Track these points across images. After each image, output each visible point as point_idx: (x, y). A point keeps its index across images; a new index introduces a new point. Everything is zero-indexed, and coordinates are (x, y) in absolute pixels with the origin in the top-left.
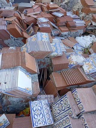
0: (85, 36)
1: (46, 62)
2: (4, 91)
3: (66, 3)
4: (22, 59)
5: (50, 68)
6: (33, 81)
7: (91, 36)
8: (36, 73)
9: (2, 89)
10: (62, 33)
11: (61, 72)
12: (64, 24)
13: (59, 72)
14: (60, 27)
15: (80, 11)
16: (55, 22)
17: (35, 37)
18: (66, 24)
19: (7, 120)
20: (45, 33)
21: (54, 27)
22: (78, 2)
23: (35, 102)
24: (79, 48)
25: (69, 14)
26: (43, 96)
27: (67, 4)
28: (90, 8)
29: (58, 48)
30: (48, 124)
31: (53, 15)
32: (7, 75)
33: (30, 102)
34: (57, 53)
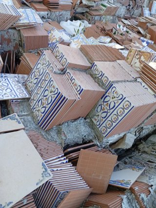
1: (12, 38)
5: (21, 50)
13: (35, 52)
14: (33, 4)
30: (20, 97)
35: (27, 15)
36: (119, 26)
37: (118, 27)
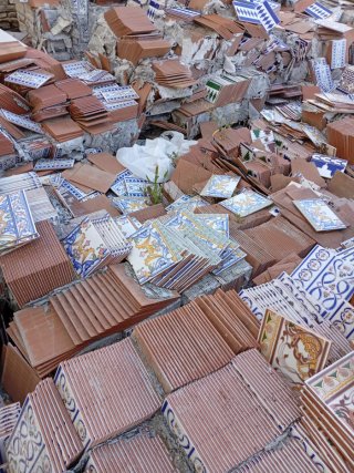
0: (147, 140)
3: (63, 32)
7: (170, 137)
10: (59, 146)
11: (49, 303)
12: (61, 111)
14: (48, 124)
15: (113, 55)
16: (26, 108)
18: (67, 108)
21: (23, 129)
22: (98, 25)
24: (135, 188)
25: (75, 70)
27: (69, 34)
28: (139, 42)
29: (21, 213)
31: (11, 85)
34: (16, 232)
36: (257, 133)
37: (253, 137)
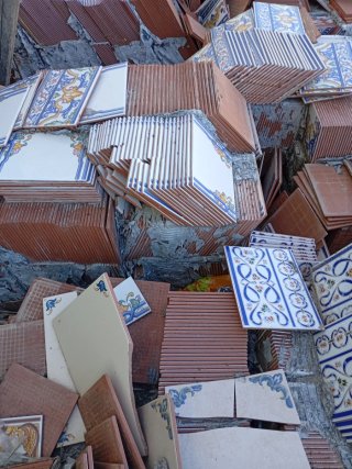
1: (287, 120)
2: (144, 188)
4: (201, 87)
5: (297, 150)
6: (239, 178)
8: (249, 149)
9: (136, 180)
13: (335, 163)
17: (245, 22)
19: (143, 299)
20: (286, 7)
23: (243, 249)
26: (273, 238)
30: (299, 327)
32: (151, 138)
33: (228, 249)
35: (337, 63)
